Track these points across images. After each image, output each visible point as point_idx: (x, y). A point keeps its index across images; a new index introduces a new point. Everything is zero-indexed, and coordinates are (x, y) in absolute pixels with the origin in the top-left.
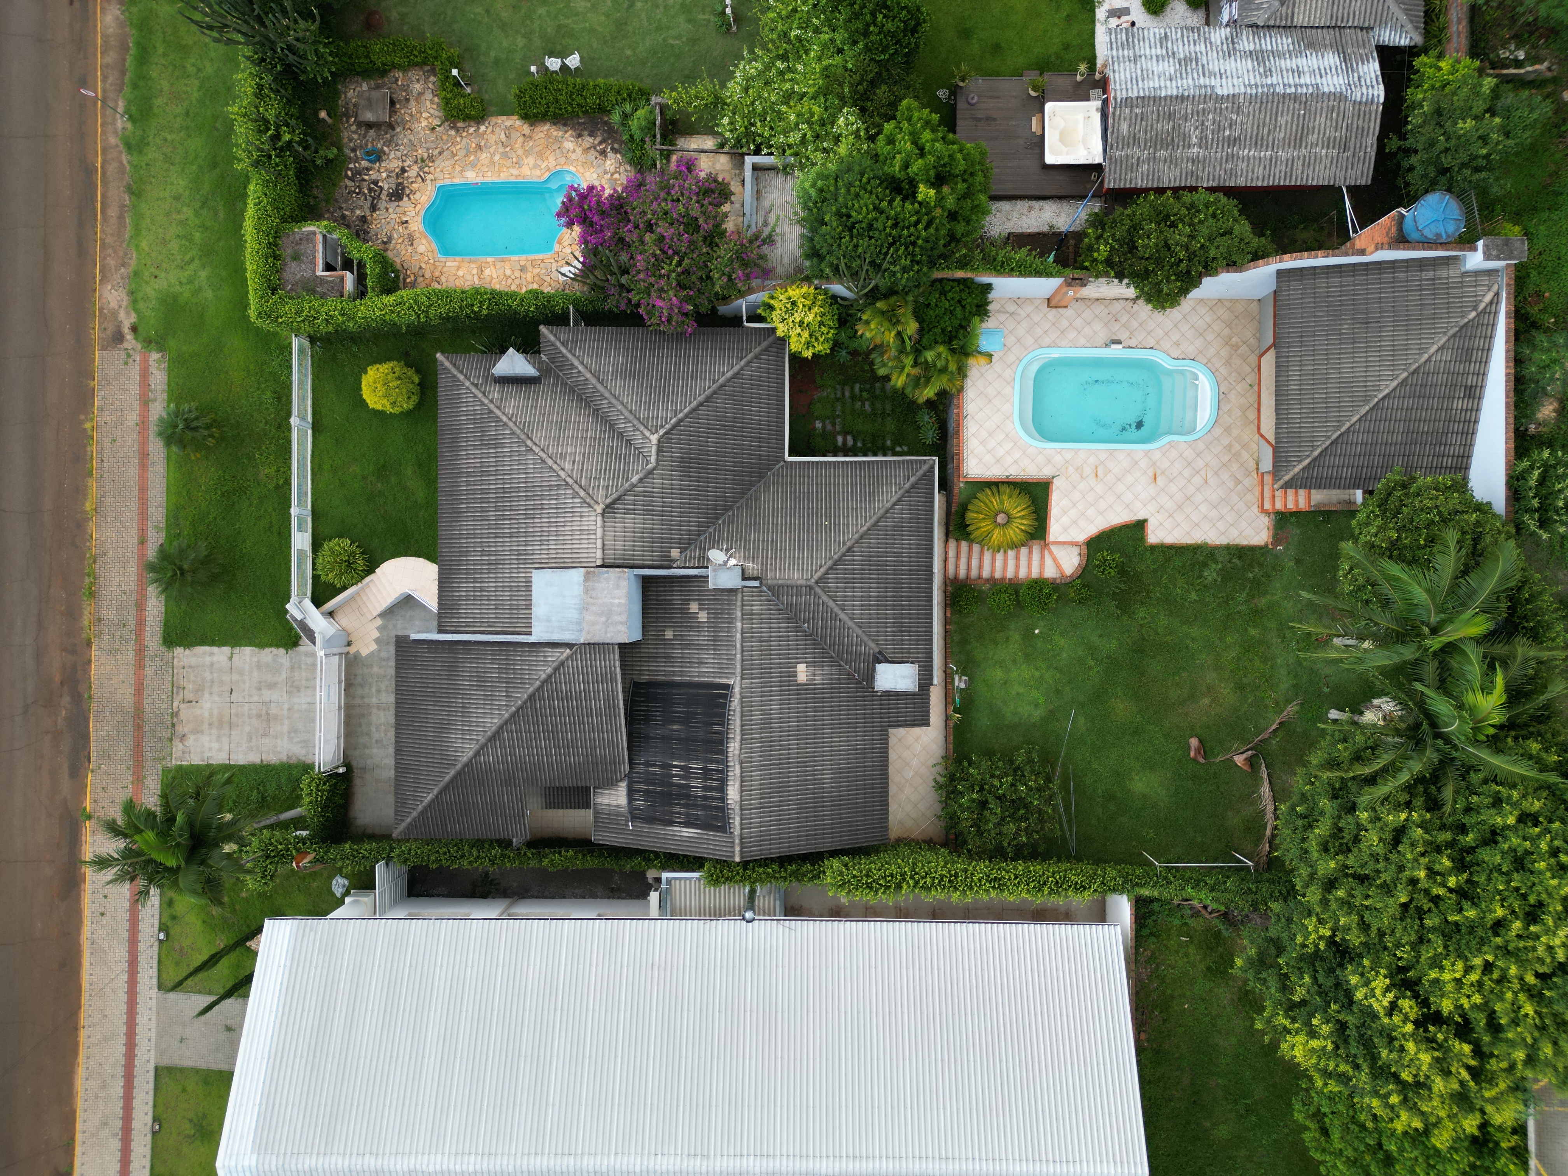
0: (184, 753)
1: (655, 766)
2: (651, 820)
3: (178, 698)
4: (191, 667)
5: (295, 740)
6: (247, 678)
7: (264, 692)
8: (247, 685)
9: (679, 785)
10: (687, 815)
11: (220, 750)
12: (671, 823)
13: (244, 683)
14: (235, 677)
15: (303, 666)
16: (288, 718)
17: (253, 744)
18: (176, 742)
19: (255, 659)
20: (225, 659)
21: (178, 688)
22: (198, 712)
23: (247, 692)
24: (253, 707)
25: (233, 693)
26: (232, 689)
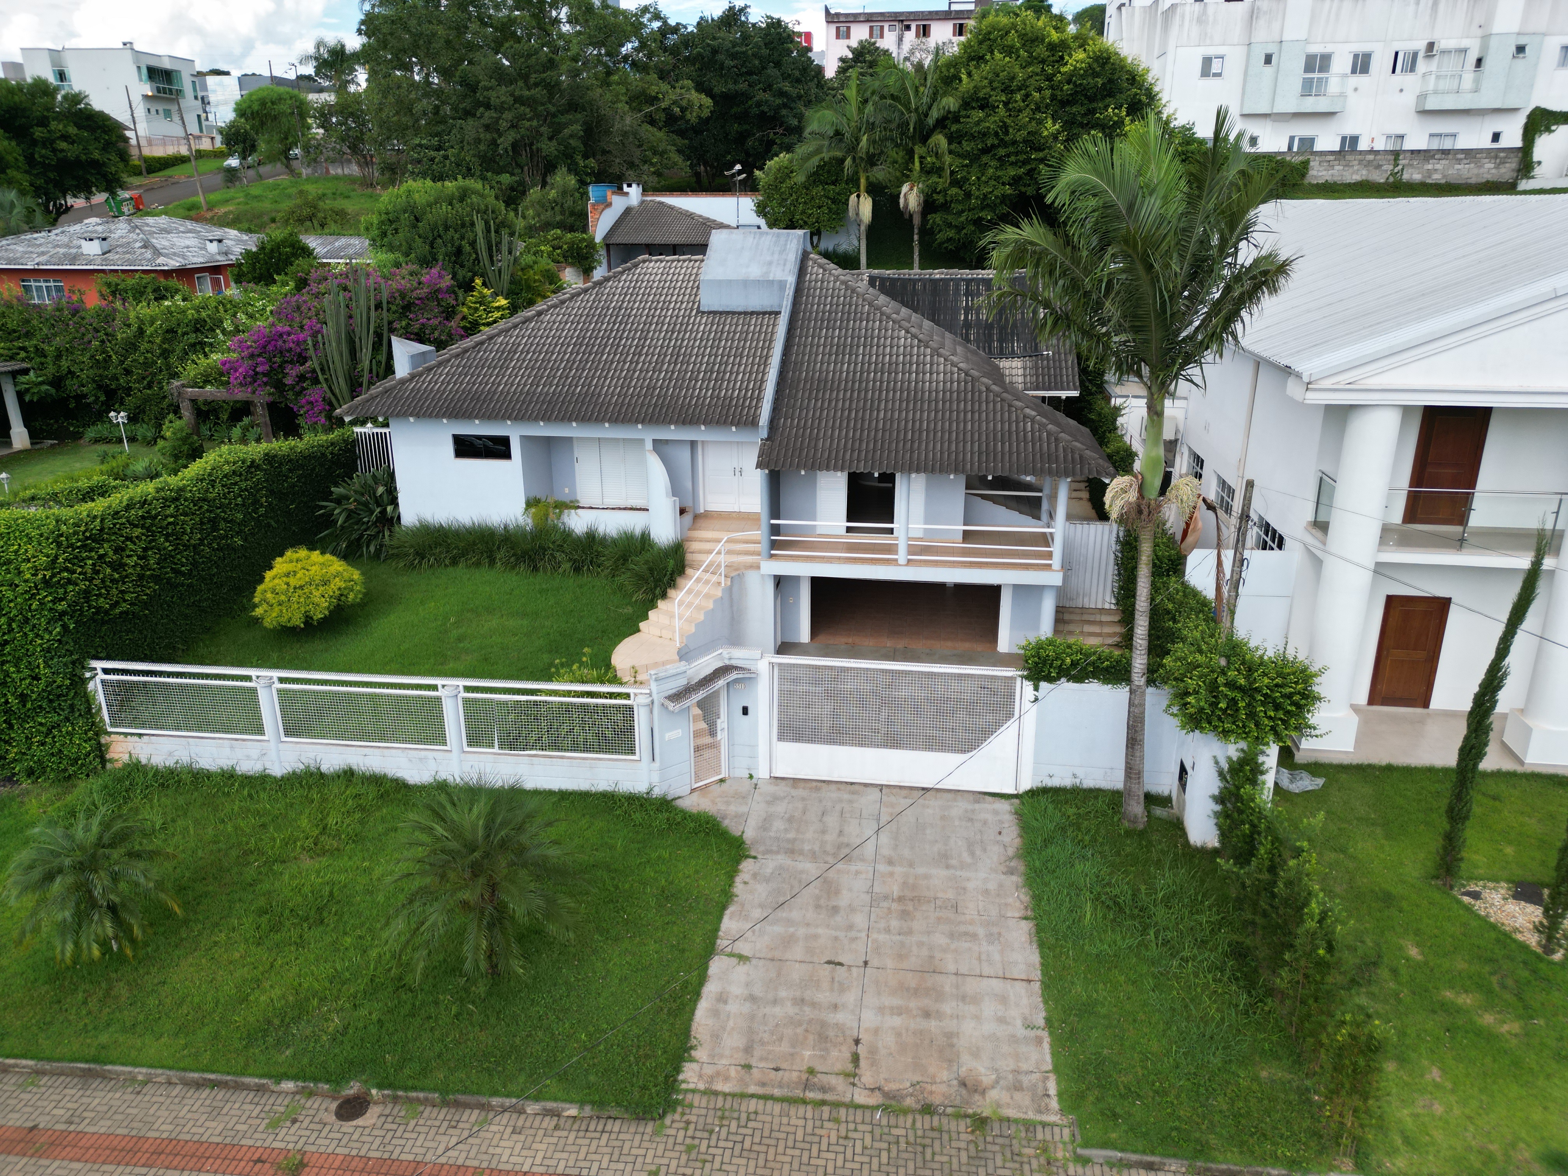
0: (1018, 1087)
3: (842, 1090)
4: (748, 1050)
5: (968, 860)
6: (802, 932)
7: (843, 901)
8: (821, 931)
11: (1003, 1000)
13: (814, 937)
14: (797, 952)
16: (911, 865)
17: (981, 932)
18: (983, 1106)
19: (756, 913)
20: (741, 972)
21: (807, 1086)
22: (888, 1041)
23: (841, 934)
24: (882, 925)
25: (840, 959)
26: (829, 962)
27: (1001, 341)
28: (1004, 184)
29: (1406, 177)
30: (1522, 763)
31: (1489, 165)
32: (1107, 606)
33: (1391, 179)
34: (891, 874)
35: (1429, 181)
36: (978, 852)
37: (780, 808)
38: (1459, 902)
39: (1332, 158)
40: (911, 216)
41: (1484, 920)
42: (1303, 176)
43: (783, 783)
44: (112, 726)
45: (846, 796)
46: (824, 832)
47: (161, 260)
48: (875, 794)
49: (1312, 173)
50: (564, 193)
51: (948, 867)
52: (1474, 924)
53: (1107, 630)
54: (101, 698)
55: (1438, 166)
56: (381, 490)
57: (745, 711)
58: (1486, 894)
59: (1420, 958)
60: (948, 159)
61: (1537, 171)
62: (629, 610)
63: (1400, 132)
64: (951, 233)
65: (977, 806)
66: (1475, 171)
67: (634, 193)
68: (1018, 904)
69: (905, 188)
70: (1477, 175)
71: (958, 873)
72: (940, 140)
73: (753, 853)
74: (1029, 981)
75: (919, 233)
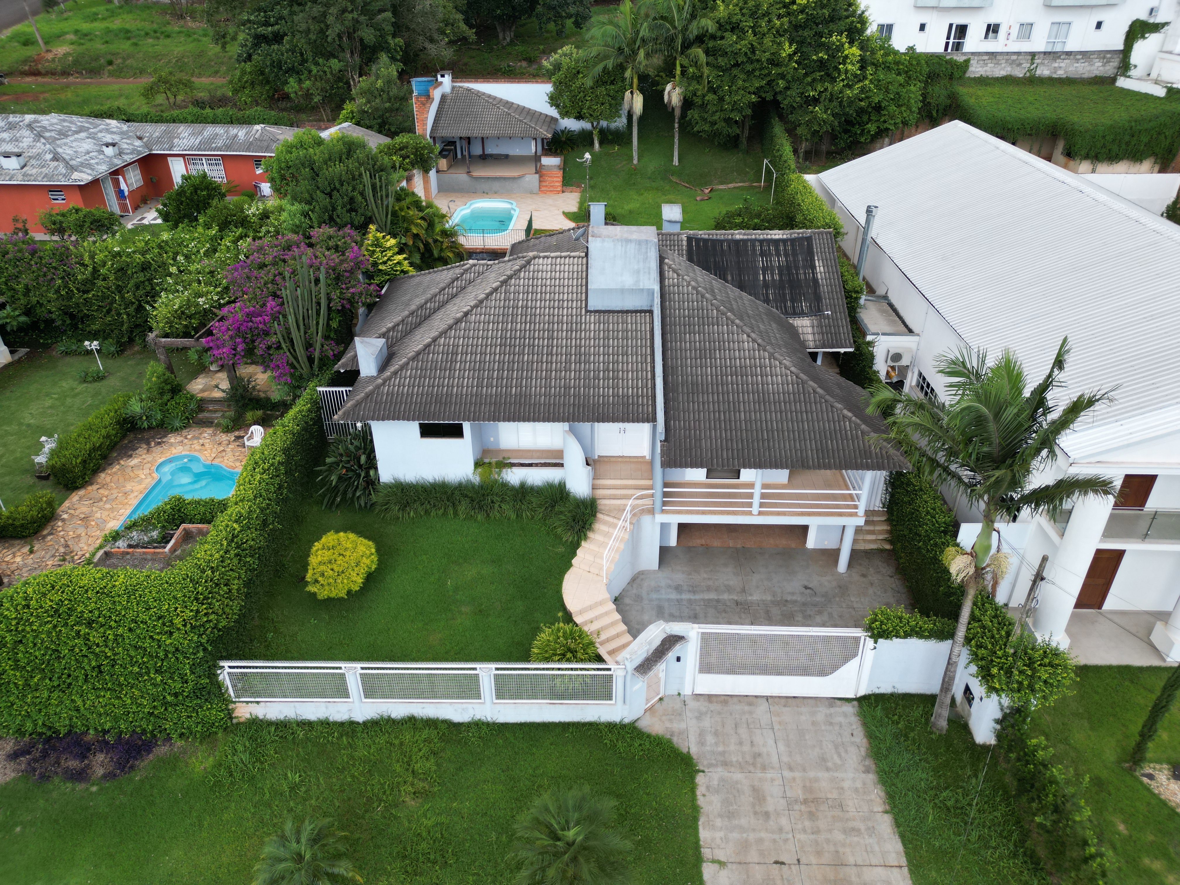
1: (767, 294)
2: (818, 298)
5: (839, 762)
6: (752, 836)
7: (770, 806)
8: (763, 835)
9: (780, 274)
10: (805, 267)
12: (815, 281)
13: (760, 841)
14: (753, 856)
15: (721, 749)
16: (804, 769)
17: (862, 827)
19: (719, 822)
20: (724, 874)
23: (776, 837)
24: (800, 826)
25: (781, 859)
26: (776, 862)
27: (793, 301)
28: (749, 93)
29: (1038, 72)
30: (1164, 660)
31: (1098, 64)
32: (876, 509)
33: (1028, 75)
34: (794, 779)
35: (1055, 76)
36: (843, 754)
37: (707, 723)
38: (1141, 783)
39: (986, 57)
40: (673, 109)
41: (1157, 797)
42: (965, 72)
43: (702, 699)
44: (236, 697)
45: (747, 708)
46: (741, 743)
47: (76, 175)
48: (764, 706)
49: (971, 69)
50: (389, 82)
51: (828, 769)
52: (1154, 802)
53: (878, 528)
54: (228, 682)
55: (1062, 65)
56: (363, 459)
57: (678, 659)
58: (1156, 773)
59: (1125, 832)
60: (706, 71)
61: (1132, 73)
62: (561, 549)
63: (1030, 21)
64: (707, 127)
65: (832, 710)
66: (1088, 68)
67: (446, 81)
68: (878, 799)
69: (669, 87)
70: (1089, 71)
71: (836, 774)
72: (698, 52)
73: (702, 768)
74: (901, 867)
75: (679, 123)
